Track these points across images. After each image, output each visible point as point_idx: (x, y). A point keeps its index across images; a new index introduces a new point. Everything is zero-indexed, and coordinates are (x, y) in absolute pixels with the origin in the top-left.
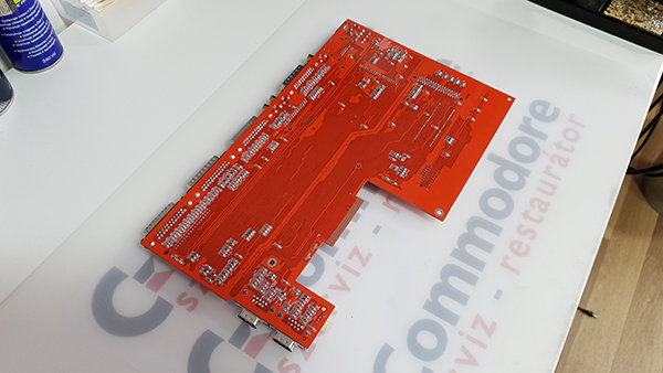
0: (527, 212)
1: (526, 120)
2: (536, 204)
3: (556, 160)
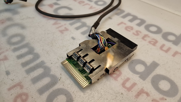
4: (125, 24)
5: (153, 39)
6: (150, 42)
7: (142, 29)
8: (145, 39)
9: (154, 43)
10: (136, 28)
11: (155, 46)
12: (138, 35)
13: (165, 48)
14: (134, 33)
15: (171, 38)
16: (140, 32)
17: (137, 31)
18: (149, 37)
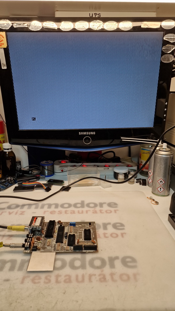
0: (60, 276)
1: (117, 258)
2: (67, 277)
3: (102, 276)
4: (48, 211)
5: (71, 211)
6: (71, 213)
7: (60, 209)
8: (67, 212)
9: (74, 212)
10: (57, 210)
11: (75, 213)
12: (61, 213)
13: (80, 212)
14: (58, 214)
15: (79, 205)
16: (62, 211)
17: (59, 211)
18: (68, 211)
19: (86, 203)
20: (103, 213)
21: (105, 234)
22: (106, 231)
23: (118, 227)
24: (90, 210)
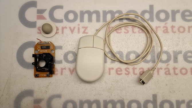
19: (155, 11)
20: (175, 32)
21: (175, 69)
22: (176, 65)
23: (189, 59)
24: (160, 27)
